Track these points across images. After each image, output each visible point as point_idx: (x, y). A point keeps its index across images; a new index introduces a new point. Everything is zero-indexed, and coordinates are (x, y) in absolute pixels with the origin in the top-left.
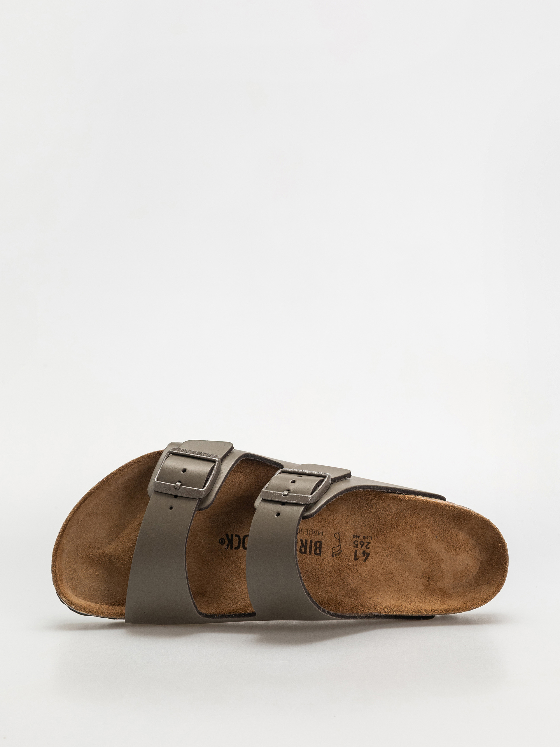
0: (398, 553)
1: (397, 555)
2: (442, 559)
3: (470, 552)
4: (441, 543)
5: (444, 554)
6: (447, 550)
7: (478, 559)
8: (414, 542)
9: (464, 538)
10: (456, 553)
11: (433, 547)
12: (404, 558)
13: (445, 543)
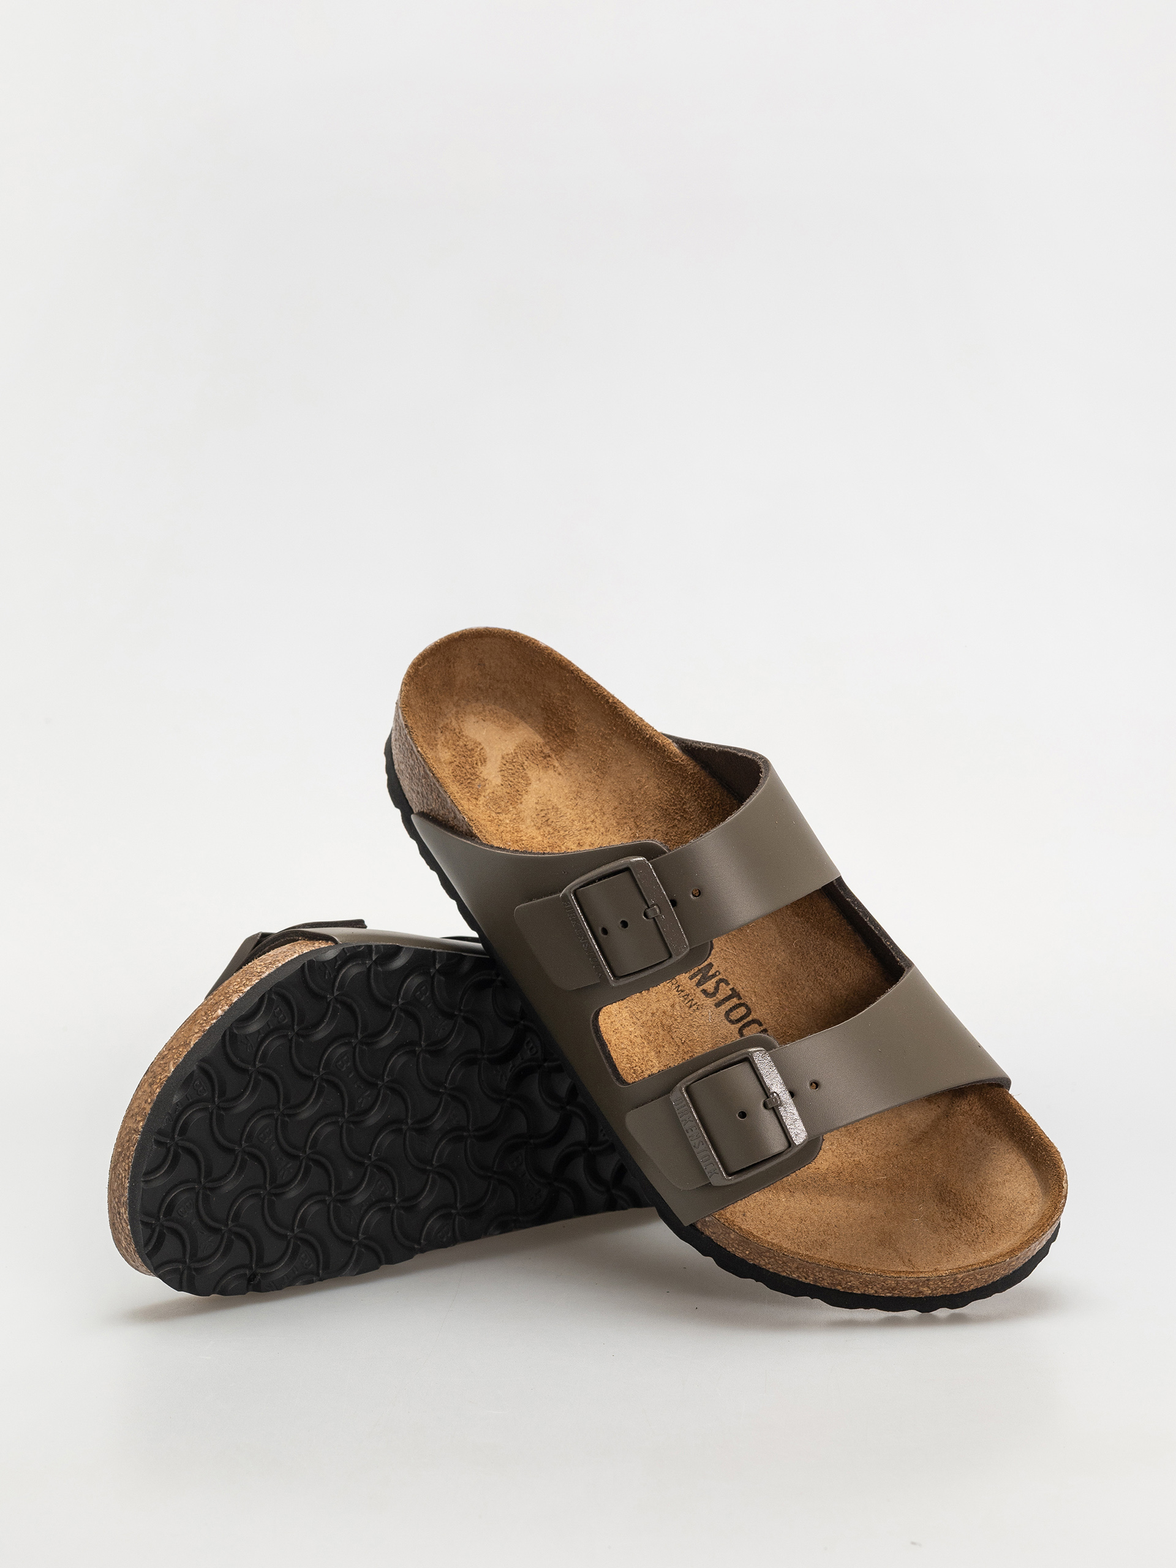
0: (551, 820)
1: (555, 820)
2: (503, 758)
3: (457, 731)
4: (481, 775)
5: (493, 759)
6: (484, 761)
7: (457, 712)
8: (514, 811)
9: (446, 751)
10: (477, 747)
11: (499, 781)
12: (550, 807)
13: (477, 770)
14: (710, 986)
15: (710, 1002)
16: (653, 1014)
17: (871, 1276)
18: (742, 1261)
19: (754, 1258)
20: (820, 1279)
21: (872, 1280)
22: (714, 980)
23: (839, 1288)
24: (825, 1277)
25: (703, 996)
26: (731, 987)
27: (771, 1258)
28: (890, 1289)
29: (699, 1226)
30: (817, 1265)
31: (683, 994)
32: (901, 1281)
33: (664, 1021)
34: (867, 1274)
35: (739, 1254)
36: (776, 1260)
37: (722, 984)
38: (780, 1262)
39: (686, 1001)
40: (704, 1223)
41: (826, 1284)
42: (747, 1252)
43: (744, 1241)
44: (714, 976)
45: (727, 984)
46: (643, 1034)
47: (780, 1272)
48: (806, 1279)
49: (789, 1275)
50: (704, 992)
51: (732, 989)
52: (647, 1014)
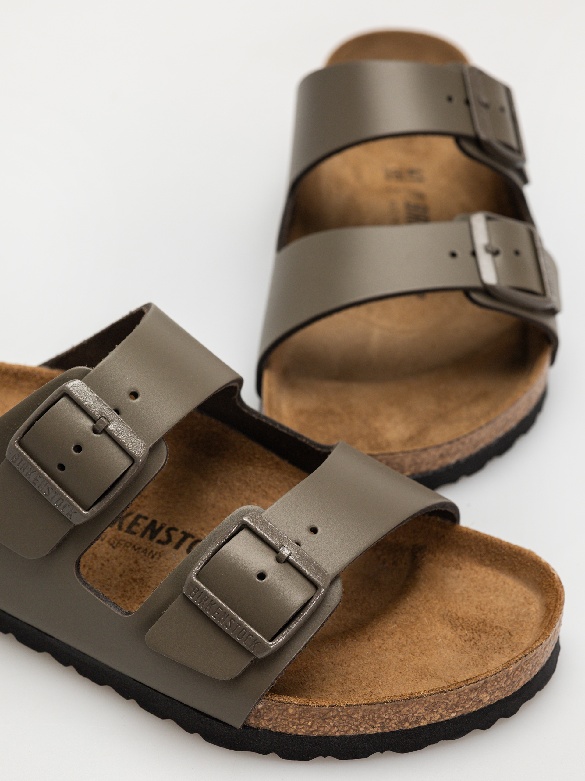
14: (162, 535)
15: (168, 547)
16: (121, 576)
17: (434, 696)
18: (306, 739)
19: (318, 727)
20: (388, 721)
21: (436, 700)
22: (164, 531)
23: (407, 725)
24: (392, 717)
25: (160, 546)
26: (180, 531)
27: (334, 717)
28: (454, 707)
29: (253, 722)
30: (382, 703)
31: (141, 550)
32: (463, 691)
33: (135, 577)
34: (430, 695)
35: (302, 731)
36: (341, 717)
37: (172, 532)
38: (345, 718)
39: (147, 555)
40: (258, 715)
41: (394, 726)
42: (310, 723)
43: (304, 711)
44: (161, 528)
45: (176, 530)
46: (120, 595)
47: (346, 732)
48: (373, 727)
49: (356, 731)
50: (159, 542)
51: (183, 533)
52: (116, 579)
